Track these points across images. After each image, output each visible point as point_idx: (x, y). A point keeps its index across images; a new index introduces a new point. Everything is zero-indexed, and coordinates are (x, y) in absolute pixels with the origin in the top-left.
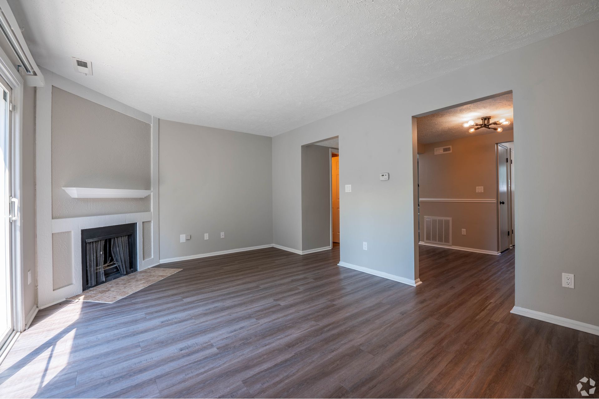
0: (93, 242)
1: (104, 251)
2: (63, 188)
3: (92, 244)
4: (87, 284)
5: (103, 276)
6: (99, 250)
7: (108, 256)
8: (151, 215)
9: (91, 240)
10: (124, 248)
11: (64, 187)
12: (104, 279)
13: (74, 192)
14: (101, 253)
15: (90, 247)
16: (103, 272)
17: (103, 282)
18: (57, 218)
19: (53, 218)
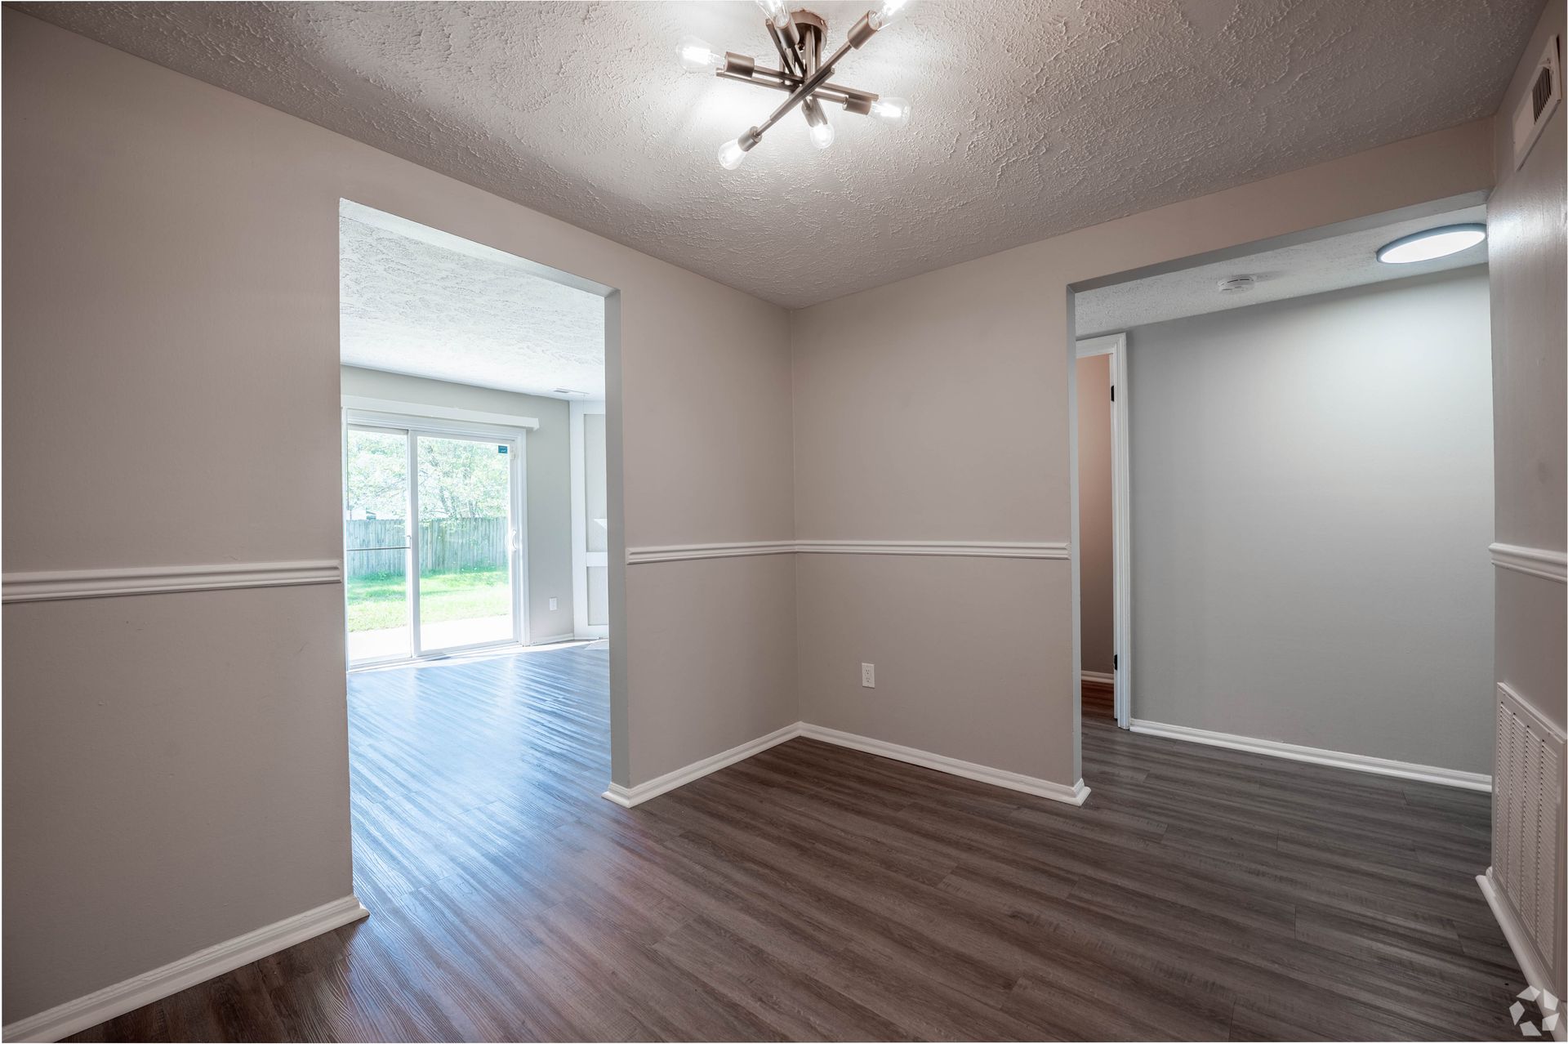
2: (595, 520)
11: (596, 518)
18: (596, 551)
19: (587, 550)
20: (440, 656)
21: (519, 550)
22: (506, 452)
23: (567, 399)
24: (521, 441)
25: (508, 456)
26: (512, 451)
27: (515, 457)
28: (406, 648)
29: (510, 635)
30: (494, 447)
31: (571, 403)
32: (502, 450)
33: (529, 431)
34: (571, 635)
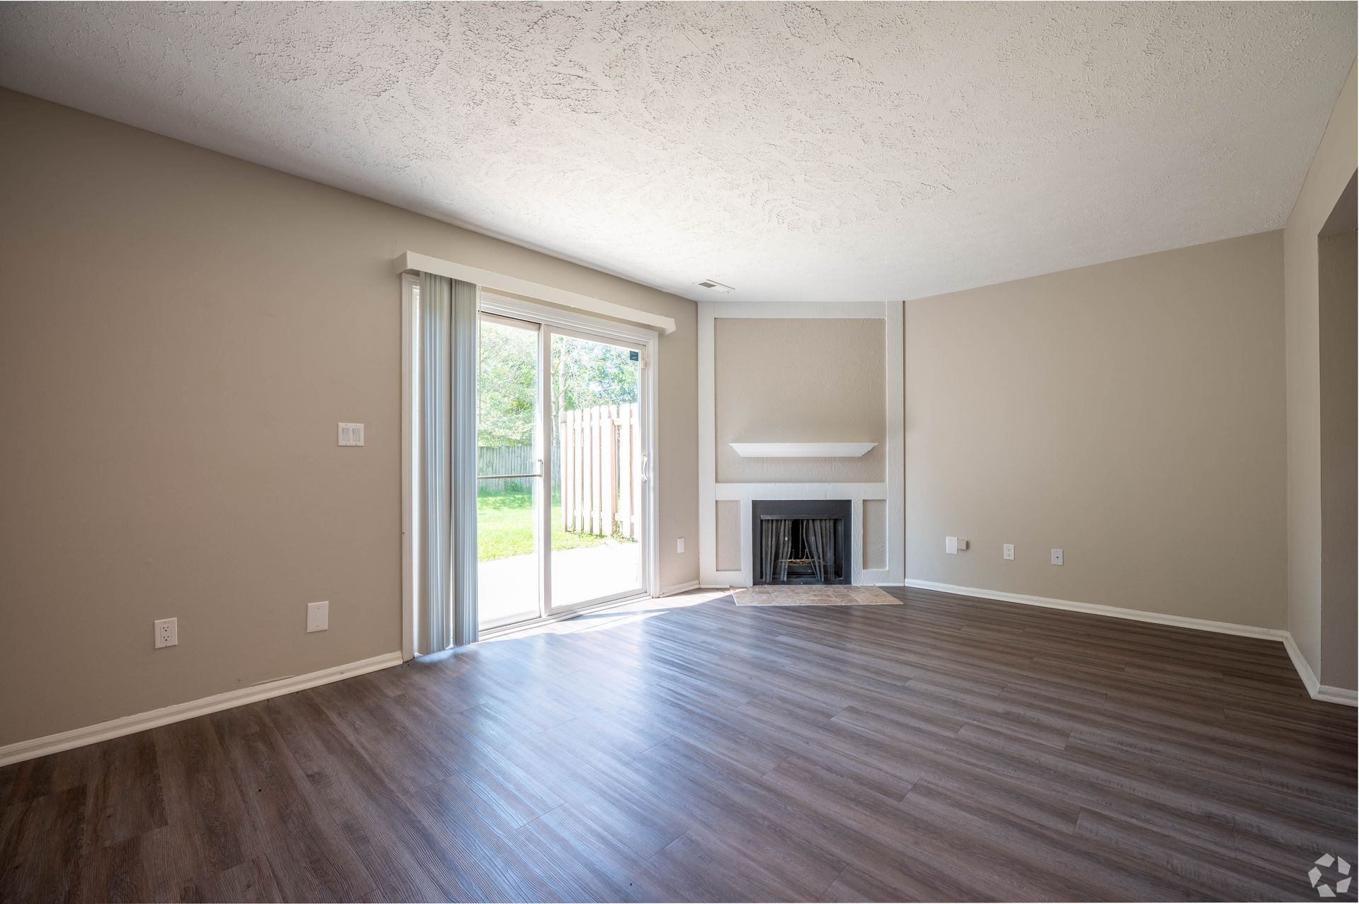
0: (772, 520)
1: (792, 536)
2: (731, 445)
3: (770, 523)
4: (762, 578)
5: (784, 574)
6: (782, 534)
7: (799, 548)
8: (886, 489)
9: (768, 517)
10: (824, 539)
11: (731, 442)
12: (785, 579)
13: (745, 449)
14: (786, 539)
15: (768, 527)
16: (787, 567)
17: (783, 583)
18: (722, 482)
19: (717, 481)
20: (571, 614)
21: (649, 479)
22: (637, 360)
23: (694, 299)
24: (653, 345)
25: (639, 364)
26: (643, 359)
27: (646, 364)
28: (534, 605)
29: (637, 586)
30: (626, 351)
31: (699, 303)
32: (634, 356)
33: (661, 333)
34: (697, 582)
